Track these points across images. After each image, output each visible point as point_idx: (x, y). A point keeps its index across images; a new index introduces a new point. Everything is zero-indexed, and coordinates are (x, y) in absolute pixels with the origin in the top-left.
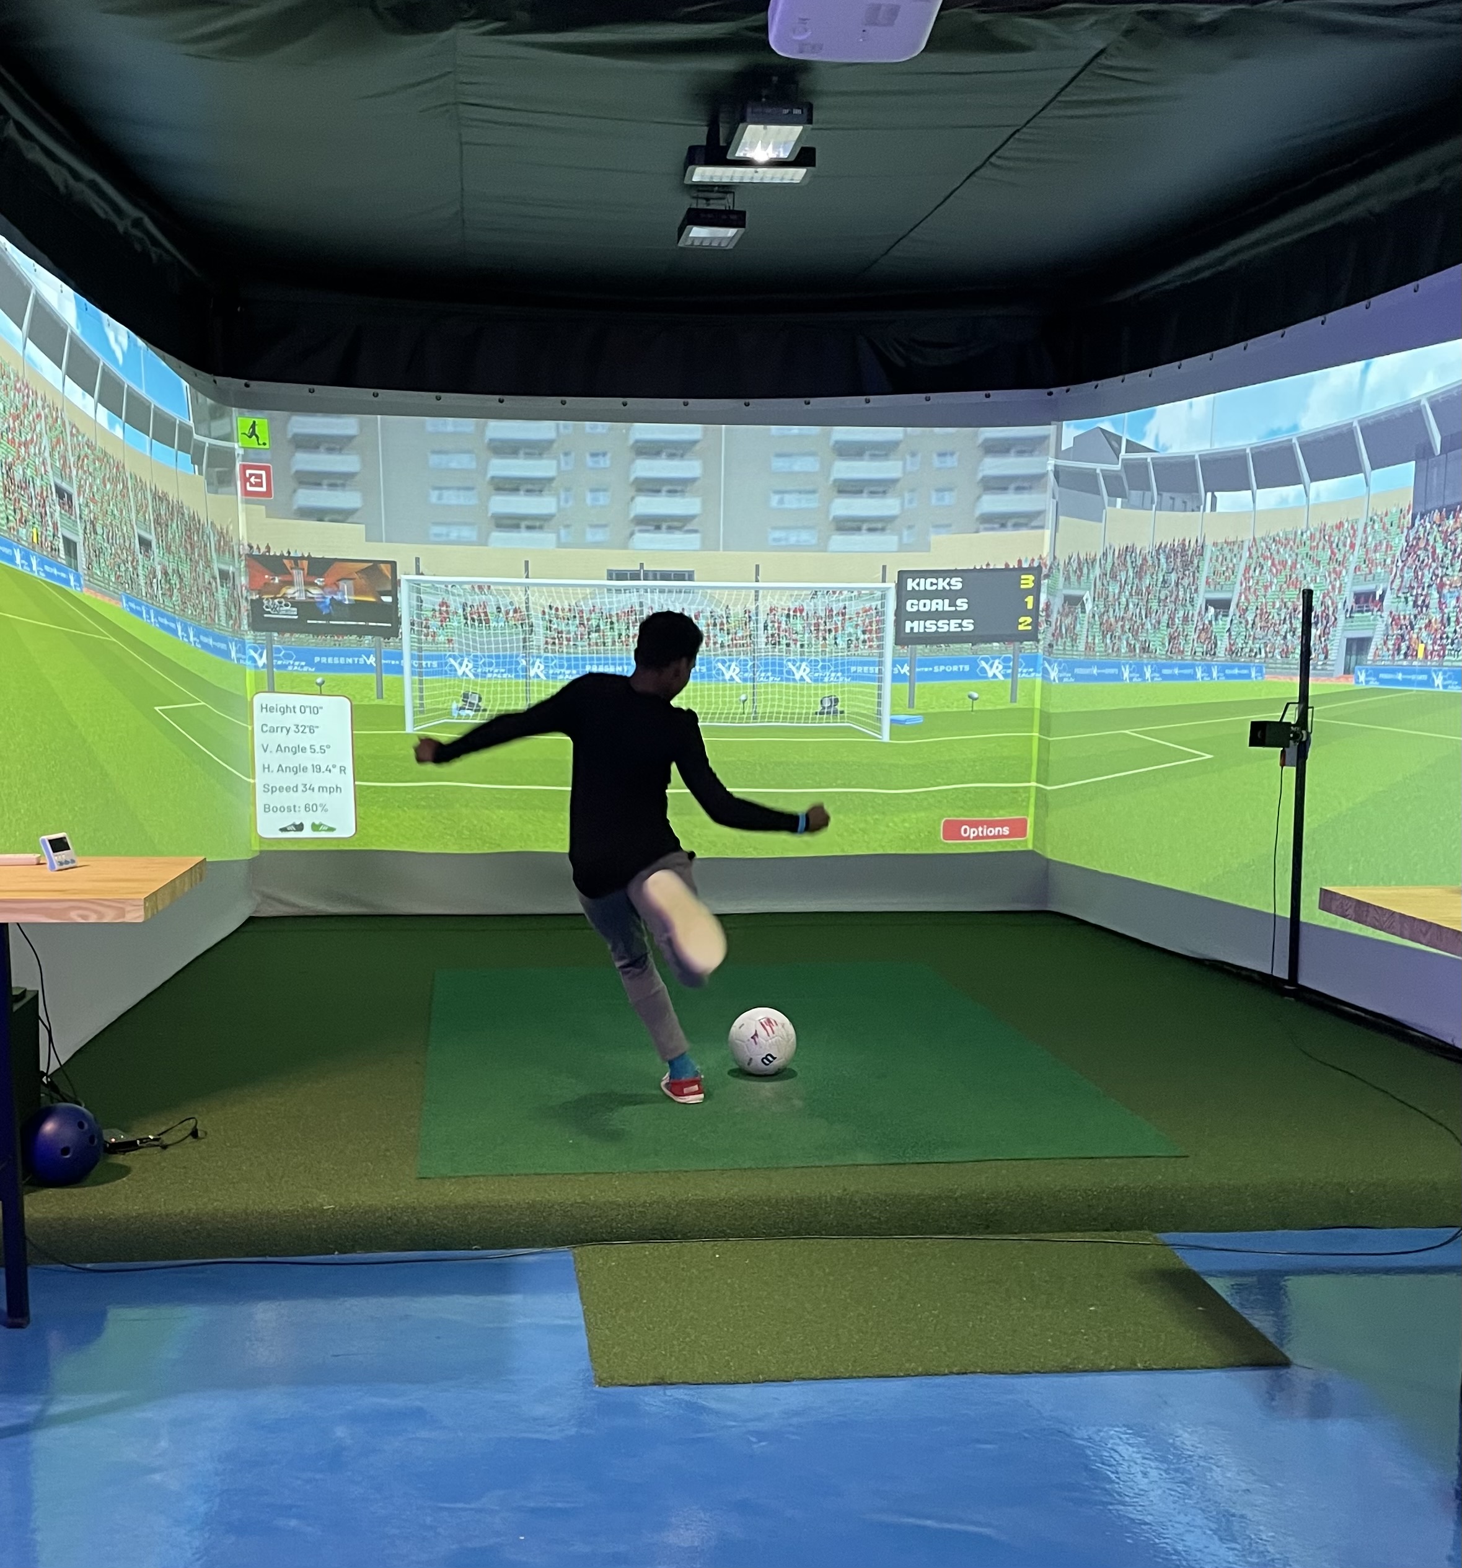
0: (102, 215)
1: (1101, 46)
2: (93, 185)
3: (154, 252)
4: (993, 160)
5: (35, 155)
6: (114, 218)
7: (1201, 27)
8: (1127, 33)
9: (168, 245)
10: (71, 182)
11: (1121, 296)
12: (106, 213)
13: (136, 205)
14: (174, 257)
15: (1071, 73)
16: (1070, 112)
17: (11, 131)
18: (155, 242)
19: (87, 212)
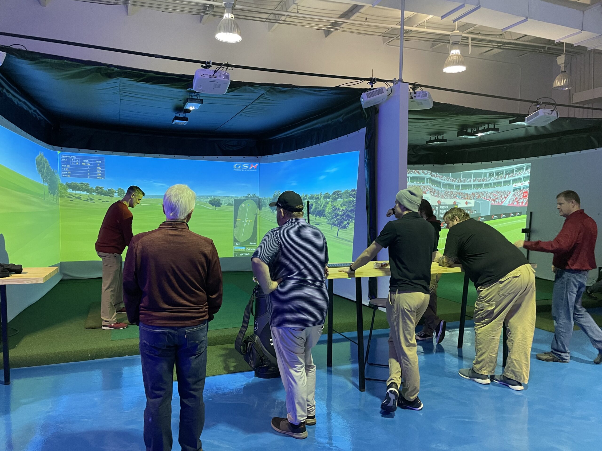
0: (25, 109)
1: (263, 93)
2: (25, 103)
3: (38, 117)
4: (242, 111)
5: (10, 96)
6: (28, 109)
7: (282, 91)
8: (268, 91)
9: (43, 116)
10: (19, 102)
11: (271, 139)
12: (27, 108)
13: (35, 107)
14: (44, 119)
15: (257, 97)
16: (258, 104)
17: (4, 91)
18: (39, 115)
19: (22, 108)
